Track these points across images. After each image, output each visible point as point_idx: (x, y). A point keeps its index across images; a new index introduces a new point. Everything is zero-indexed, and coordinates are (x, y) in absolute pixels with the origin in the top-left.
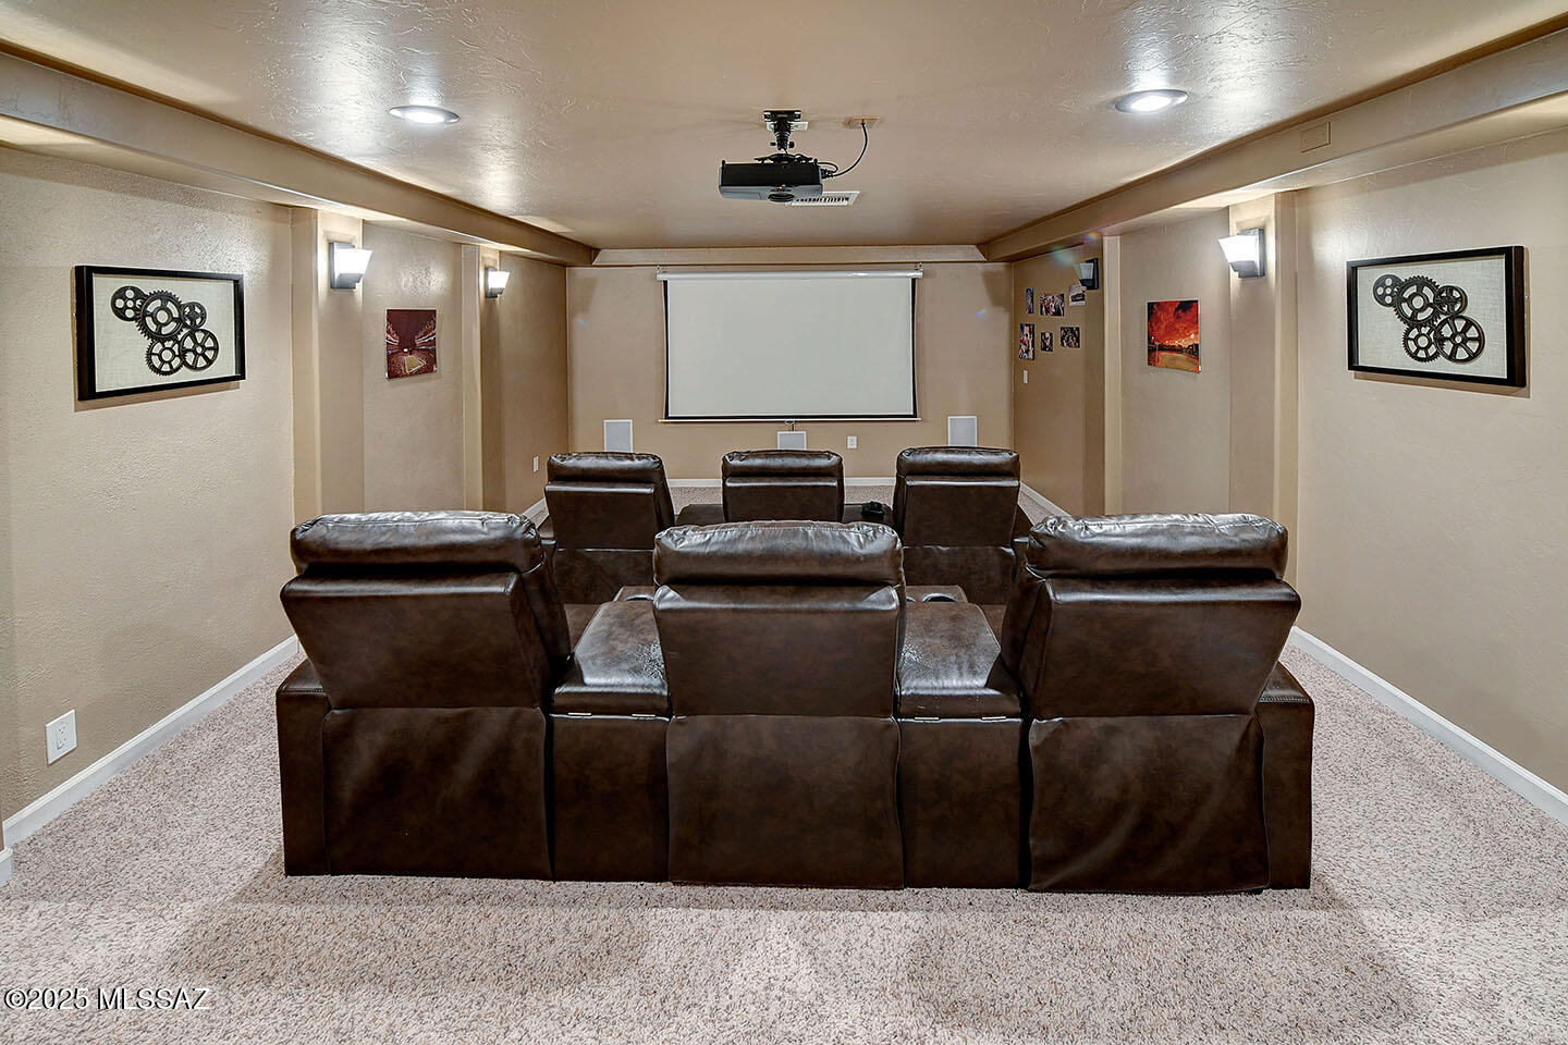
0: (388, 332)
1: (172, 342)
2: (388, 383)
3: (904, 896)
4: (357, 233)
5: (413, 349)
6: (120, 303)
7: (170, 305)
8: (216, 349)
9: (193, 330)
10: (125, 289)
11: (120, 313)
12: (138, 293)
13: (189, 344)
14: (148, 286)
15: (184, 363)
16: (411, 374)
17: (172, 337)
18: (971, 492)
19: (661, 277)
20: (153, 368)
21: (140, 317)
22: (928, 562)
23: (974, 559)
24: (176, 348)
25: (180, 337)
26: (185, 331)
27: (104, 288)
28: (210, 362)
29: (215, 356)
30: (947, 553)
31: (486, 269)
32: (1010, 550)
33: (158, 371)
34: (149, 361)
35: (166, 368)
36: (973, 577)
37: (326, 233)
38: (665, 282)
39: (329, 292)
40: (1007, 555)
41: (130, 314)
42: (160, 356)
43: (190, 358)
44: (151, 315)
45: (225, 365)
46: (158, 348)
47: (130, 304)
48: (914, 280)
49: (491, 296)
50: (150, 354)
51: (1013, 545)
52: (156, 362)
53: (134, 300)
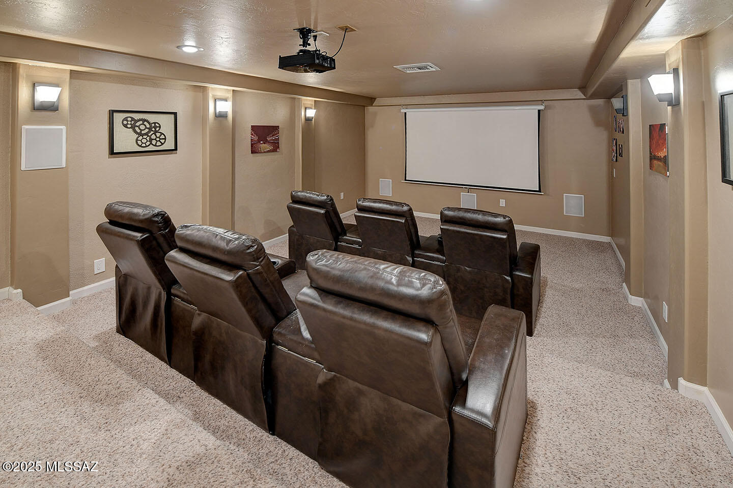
0: (252, 134)
1: (146, 136)
2: (252, 155)
3: (269, 439)
4: (230, 95)
5: (266, 142)
6: (125, 122)
7: (145, 123)
8: (165, 139)
9: (156, 132)
10: (127, 117)
11: (125, 126)
12: (133, 119)
13: (153, 137)
14: (137, 116)
15: (151, 143)
16: (264, 152)
17: (146, 134)
18: (477, 237)
19: (403, 111)
20: (138, 145)
21: (133, 127)
22: (459, 274)
23: (486, 279)
24: (148, 138)
25: (149, 135)
26: (152, 132)
27: (118, 118)
28: (162, 144)
29: (165, 142)
30: (470, 272)
31: (306, 108)
32: (508, 278)
33: (140, 146)
34: (137, 142)
35: (144, 145)
36: (486, 289)
37: (213, 96)
38: (405, 113)
39: (215, 118)
40: (507, 280)
41: (129, 126)
42: (141, 141)
43: (154, 142)
44: (137, 126)
45: (169, 145)
46: (140, 138)
47: (129, 123)
48: (539, 111)
49: (308, 120)
50: (137, 140)
51: (511, 275)
52: (140, 143)
53: (131, 121)
